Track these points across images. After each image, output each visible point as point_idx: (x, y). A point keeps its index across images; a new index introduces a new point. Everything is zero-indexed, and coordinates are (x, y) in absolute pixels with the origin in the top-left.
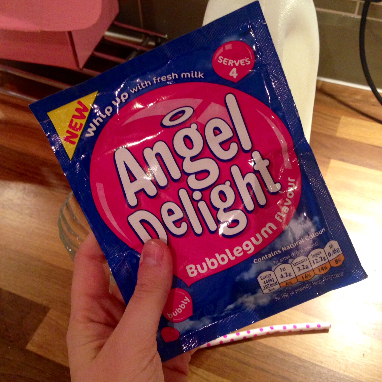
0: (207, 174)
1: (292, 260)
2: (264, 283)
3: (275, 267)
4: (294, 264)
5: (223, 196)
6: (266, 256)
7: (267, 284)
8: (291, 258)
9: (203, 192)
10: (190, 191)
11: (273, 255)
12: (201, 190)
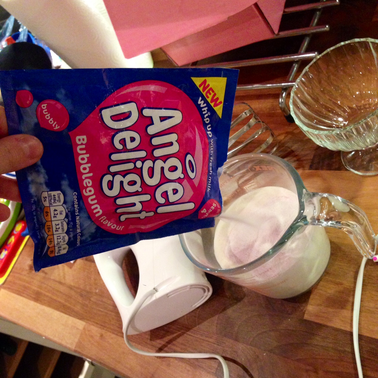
0: (151, 176)
1: (67, 222)
2: (54, 195)
3: (65, 207)
4: (63, 222)
5: (132, 183)
8: (69, 221)
9: (140, 169)
10: (143, 160)
12: (142, 168)
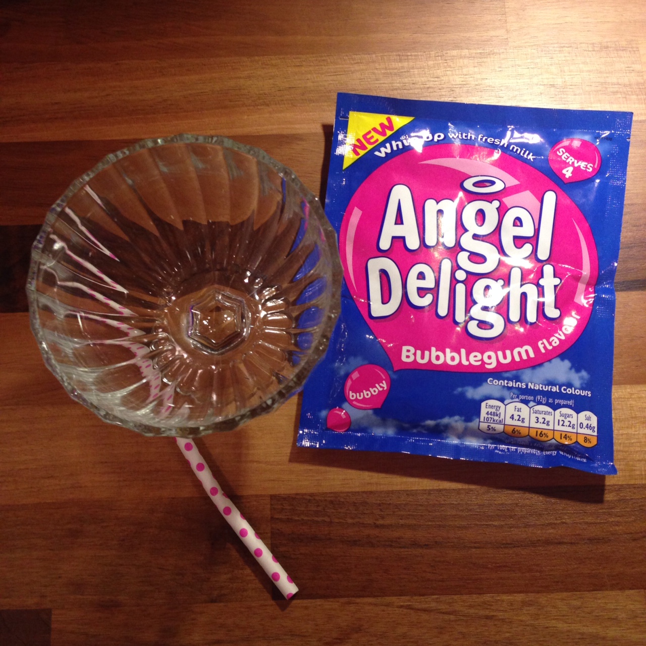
0: (482, 260)
1: (535, 404)
2: (487, 413)
3: (510, 401)
4: (534, 410)
6: (506, 381)
7: (489, 416)
8: (534, 401)
9: (468, 275)
10: (456, 267)
11: (514, 386)
12: (467, 272)
